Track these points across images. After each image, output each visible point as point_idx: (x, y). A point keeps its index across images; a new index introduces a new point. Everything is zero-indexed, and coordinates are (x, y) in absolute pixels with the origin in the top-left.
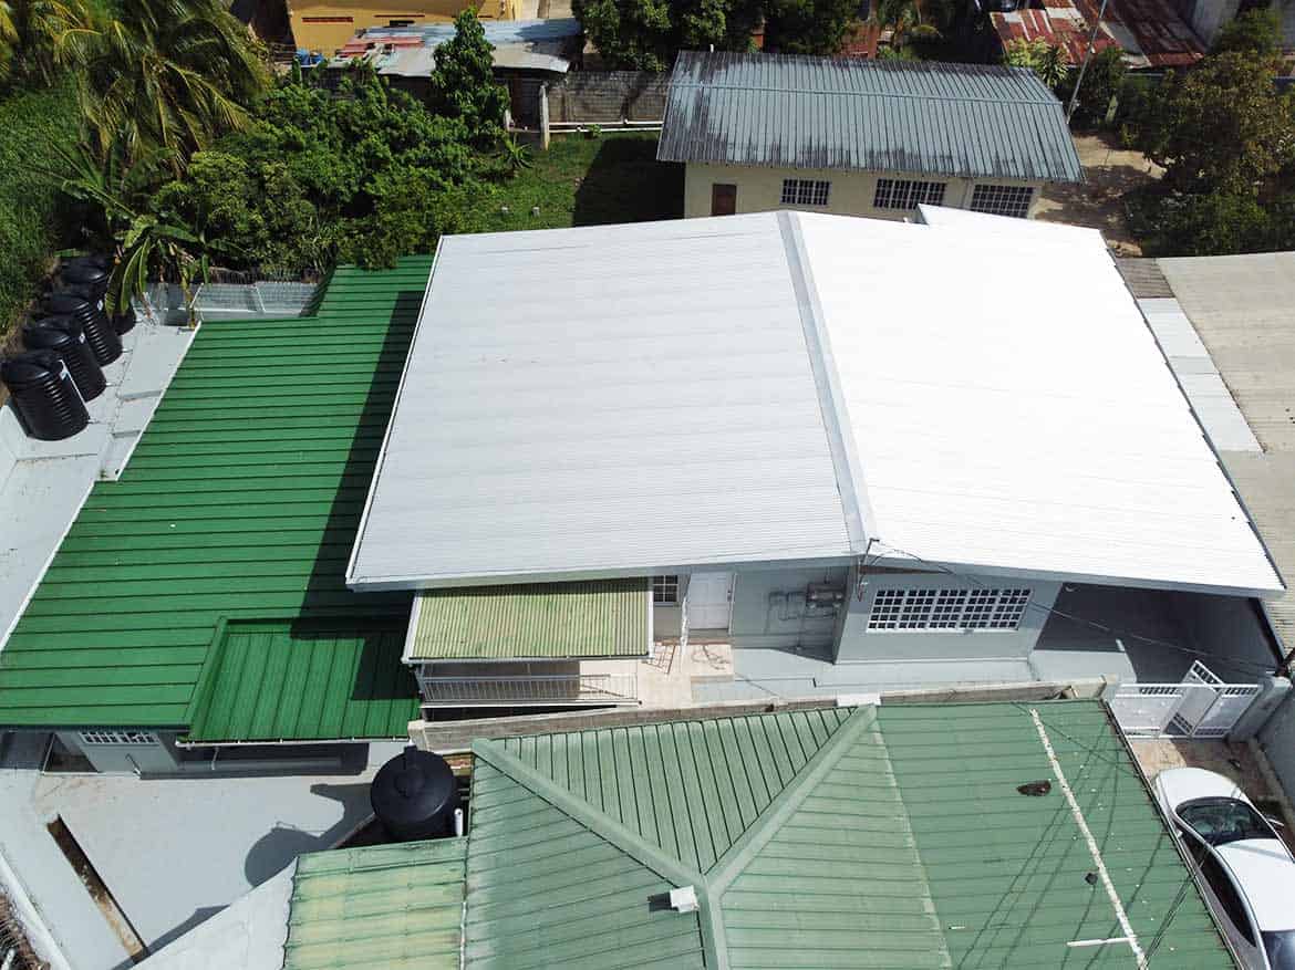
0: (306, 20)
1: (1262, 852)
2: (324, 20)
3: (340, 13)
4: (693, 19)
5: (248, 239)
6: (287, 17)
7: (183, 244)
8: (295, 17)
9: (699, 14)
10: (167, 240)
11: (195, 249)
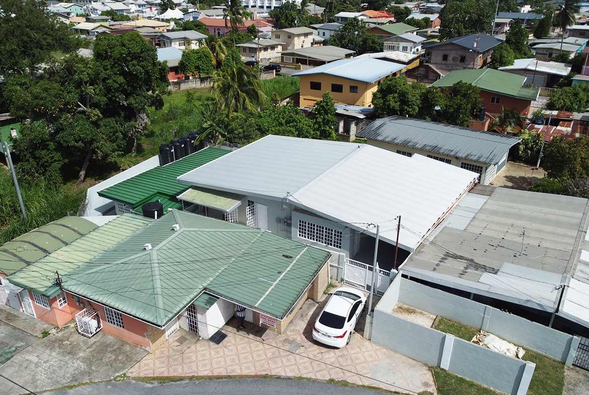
0: (304, 99)
1: (348, 301)
2: (309, 100)
3: (313, 98)
4: (406, 107)
5: (237, 136)
6: (299, 98)
7: (220, 133)
8: (301, 98)
9: (408, 106)
10: (217, 131)
11: (223, 136)
